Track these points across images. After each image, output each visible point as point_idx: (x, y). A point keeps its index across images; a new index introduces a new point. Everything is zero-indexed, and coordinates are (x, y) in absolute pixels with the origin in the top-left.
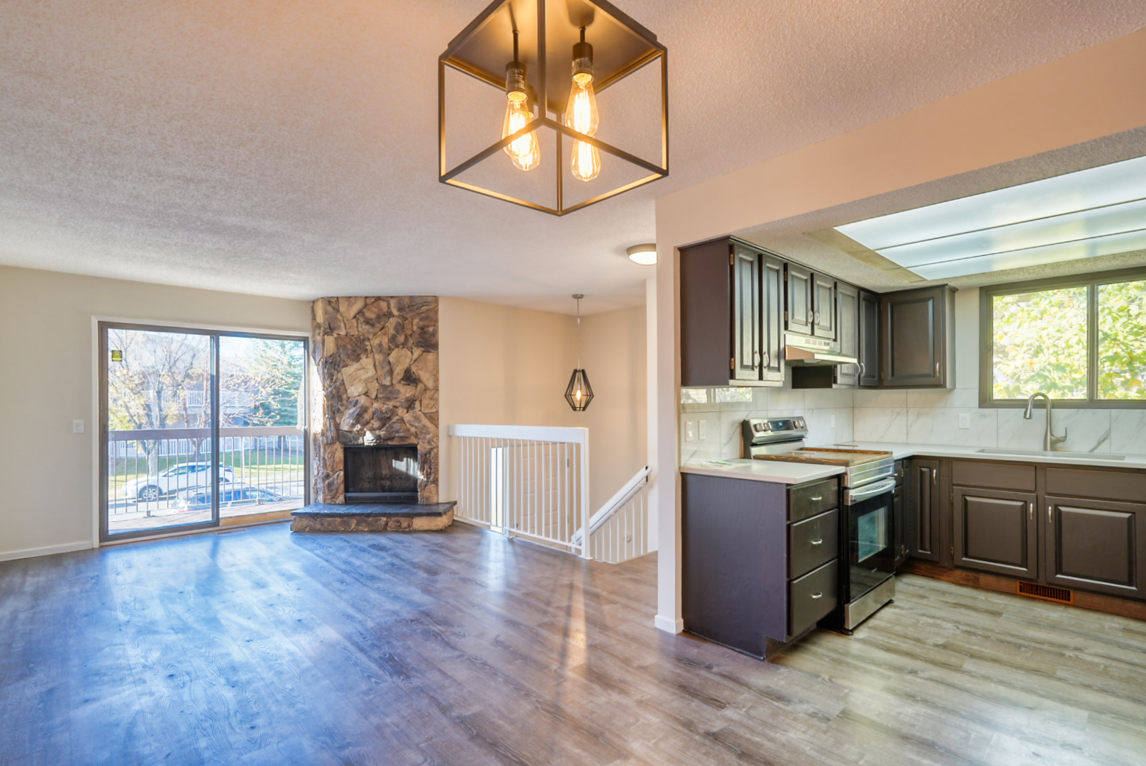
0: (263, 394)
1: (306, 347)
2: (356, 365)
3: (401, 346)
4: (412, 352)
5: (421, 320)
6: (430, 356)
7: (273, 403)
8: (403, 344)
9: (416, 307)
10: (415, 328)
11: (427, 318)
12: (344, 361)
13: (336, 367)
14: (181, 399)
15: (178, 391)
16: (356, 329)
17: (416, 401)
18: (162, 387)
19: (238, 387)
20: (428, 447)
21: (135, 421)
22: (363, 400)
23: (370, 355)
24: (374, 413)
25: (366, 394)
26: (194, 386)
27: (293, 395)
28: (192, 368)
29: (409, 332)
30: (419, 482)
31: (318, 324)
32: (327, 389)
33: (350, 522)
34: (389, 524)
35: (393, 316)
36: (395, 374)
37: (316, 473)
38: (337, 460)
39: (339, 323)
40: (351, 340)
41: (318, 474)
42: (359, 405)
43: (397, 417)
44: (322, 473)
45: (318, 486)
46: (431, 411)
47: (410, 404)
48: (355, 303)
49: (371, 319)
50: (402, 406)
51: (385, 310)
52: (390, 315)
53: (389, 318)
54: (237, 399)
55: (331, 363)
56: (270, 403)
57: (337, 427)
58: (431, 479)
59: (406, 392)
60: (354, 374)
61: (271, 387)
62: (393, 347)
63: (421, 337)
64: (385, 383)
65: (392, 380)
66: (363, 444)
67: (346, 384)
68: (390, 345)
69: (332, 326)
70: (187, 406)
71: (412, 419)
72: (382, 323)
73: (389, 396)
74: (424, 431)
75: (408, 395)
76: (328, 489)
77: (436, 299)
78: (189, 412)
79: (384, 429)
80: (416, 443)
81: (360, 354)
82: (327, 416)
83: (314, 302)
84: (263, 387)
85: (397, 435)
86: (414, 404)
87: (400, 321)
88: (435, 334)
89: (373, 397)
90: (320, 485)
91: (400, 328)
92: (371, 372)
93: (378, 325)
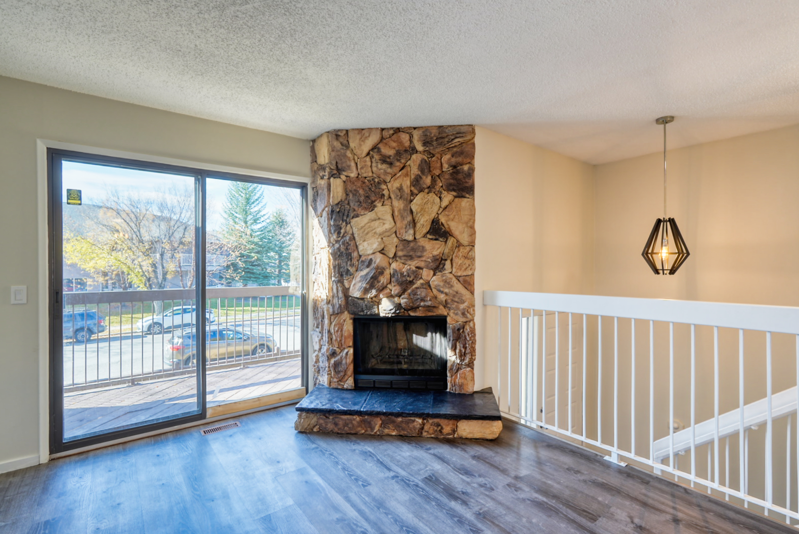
0: (232, 256)
1: (304, 195)
2: (370, 215)
3: (426, 191)
4: (440, 198)
5: (453, 156)
6: (464, 203)
7: (240, 263)
8: (429, 187)
9: (446, 140)
10: (445, 166)
11: (461, 153)
12: (354, 210)
13: (345, 218)
14: (177, 259)
15: (175, 254)
16: (370, 169)
17: (446, 260)
18: (164, 251)
19: (216, 252)
20: (461, 320)
21: (146, 276)
22: (378, 259)
23: (387, 202)
24: (392, 276)
25: (382, 252)
26: (185, 250)
27: (254, 257)
28: (184, 237)
29: (437, 172)
30: (449, 364)
31: (321, 165)
32: (333, 245)
33: (372, 423)
34: (426, 428)
35: (417, 152)
36: (418, 225)
37: (317, 347)
38: (346, 334)
39: (348, 163)
40: (364, 183)
41: (320, 349)
42: (373, 265)
43: (421, 281)
44: (328, 350)
45: (321, 364)
46: (465, 274)
47: (438, 265)
48: (369, 136)
49: (389, 157)
50: (427, 267)
51: (407, 144)
52: (414, 150)
53: (411, 155)
54: (215, 260)
55: (339, 212)
56: (238, 263)
57: (346, 291)
58: (467, 361)
59: (434, 248)
60: (367, 226)
61: (238, 251)
62: (416, 191)
63: (453, 179)
64: (406, 238)
65: (415, 234)
66: (379, 314)
67: (357, 238)
68: (413, 188)
69: (339, 166)
70: (182, 265)
71: (442, 284)
72: (403, 161)
73: (411, 253)
74: (456, 299)
75: (436, 253)
76: (335, 369)
77: (471, 130)
78: (183, 269)
79: (405, 295)
80: (446, 314)
81: (374, 201)
82: (333, 279)
83: (314, 141)
84: (233, 251)
85: (422, 304)
86: (444, 265)
87: (426, 158)
88: (470, 174)
89: (391, 255)
90: (324, 364)
91: (425, 167)
92: (389, 224)
93: (398, 164)
